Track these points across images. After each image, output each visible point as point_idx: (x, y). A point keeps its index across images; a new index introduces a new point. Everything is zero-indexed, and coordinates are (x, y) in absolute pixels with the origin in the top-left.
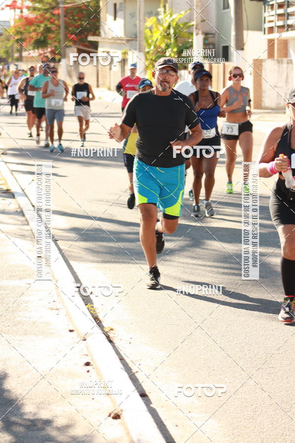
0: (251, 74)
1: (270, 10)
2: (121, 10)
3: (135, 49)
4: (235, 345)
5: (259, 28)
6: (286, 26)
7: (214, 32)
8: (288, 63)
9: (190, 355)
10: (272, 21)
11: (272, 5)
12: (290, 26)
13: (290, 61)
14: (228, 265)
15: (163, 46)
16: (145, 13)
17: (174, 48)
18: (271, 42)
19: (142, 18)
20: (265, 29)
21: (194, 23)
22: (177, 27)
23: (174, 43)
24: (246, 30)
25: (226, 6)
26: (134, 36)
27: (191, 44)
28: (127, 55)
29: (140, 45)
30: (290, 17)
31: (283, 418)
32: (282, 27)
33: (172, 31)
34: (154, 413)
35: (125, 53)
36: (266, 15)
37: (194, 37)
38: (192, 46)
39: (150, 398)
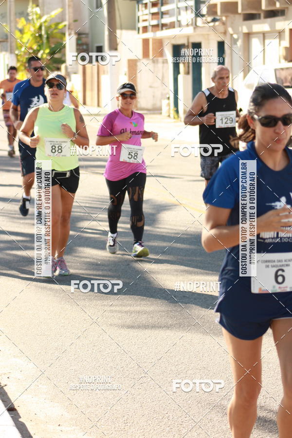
0: (125, 74)
1: (144, 9)
3: (6, 51)
4: (106, 355)
5: (132, 27)
6: (160, 25)
7: (87, 31)
8: (163, 63)
9: (61, 366)
10: (146, 20)
11: (146, 4)
12: (163, 25)
13: (165, 61)
15: (35, 47)
16: (16, 14)
17: (45, 49)
18: (146, 42)
19: (12, 18)
20: (139, 28)
22: (48, 28)
23: (46, 43)
24: (119, 29)
25: (99, 5)
26: (5, 37)
29: (11, 47)
30: (164, 16)
32: (157, 26)
33: (43, 32)
34: (22, 428)
37: (67, 38)
38: (64, 47)
39: (18, 412)
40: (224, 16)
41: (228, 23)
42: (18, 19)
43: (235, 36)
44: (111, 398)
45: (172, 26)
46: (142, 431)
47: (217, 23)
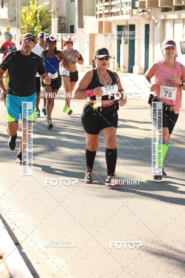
0: (88, 43)
1: (100, 3)
2: (6, 2)
3: (15, 27)
5: (93, 14)
6: (110, 13)
7: (65, 16)
10: (101, 10)
12: (112, 13)
13: (112, 35)
14: (72, 163)
15: (32, 24)
16: (21, 4)
17: (39, 26)
18: (101, 23)
19: (19, 6)
20: (97, 15)
21: (52, 10)
22: (41, 12)
23: (39, 23)
24: (85, 15)
26: (14, 18)
27: (50, 24)
28: (9, 30)
29: (18, 24)
30: (113, 8)
31: (106, 258)
32: (108, 14)
33: (38, 15)
34: (24, 255)
35: (8, 29)
36: (98, 6)
37: (53, 20)
38: (51, 25)
39: (22, 246)
40: (150, 9)
41: (152, 13)
42: (22, 7)
43: (156, 21)
44: (78, 239)
45: (117, 14)
46: (97, 259)
47: (145, 13)
